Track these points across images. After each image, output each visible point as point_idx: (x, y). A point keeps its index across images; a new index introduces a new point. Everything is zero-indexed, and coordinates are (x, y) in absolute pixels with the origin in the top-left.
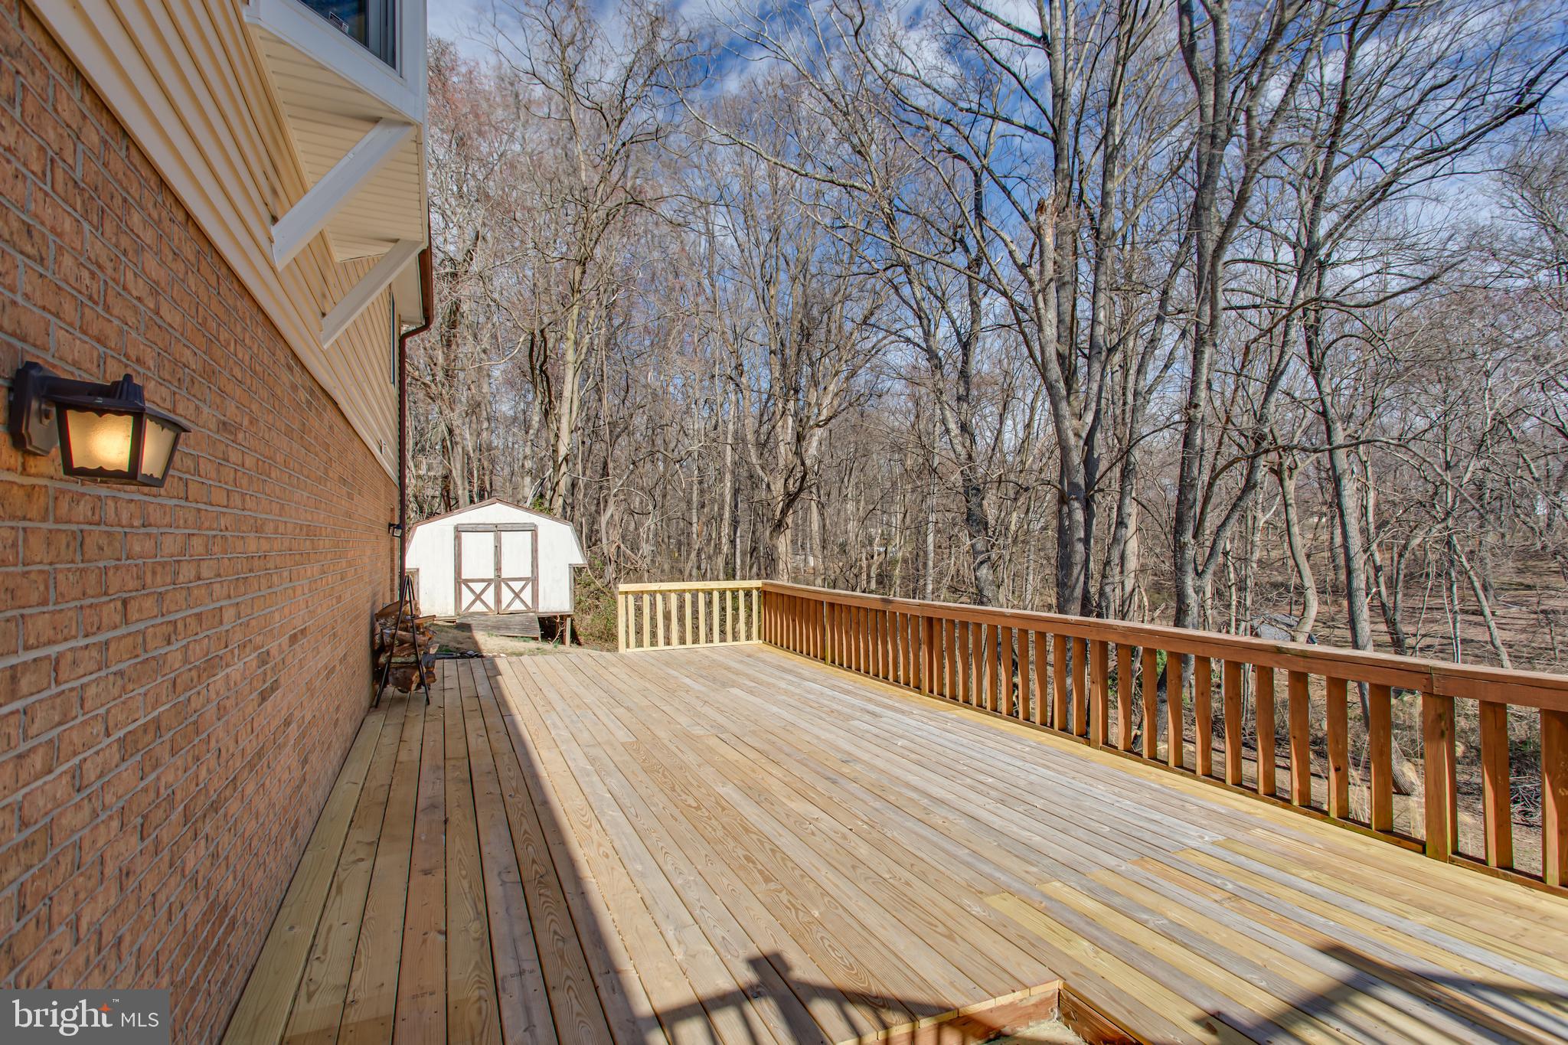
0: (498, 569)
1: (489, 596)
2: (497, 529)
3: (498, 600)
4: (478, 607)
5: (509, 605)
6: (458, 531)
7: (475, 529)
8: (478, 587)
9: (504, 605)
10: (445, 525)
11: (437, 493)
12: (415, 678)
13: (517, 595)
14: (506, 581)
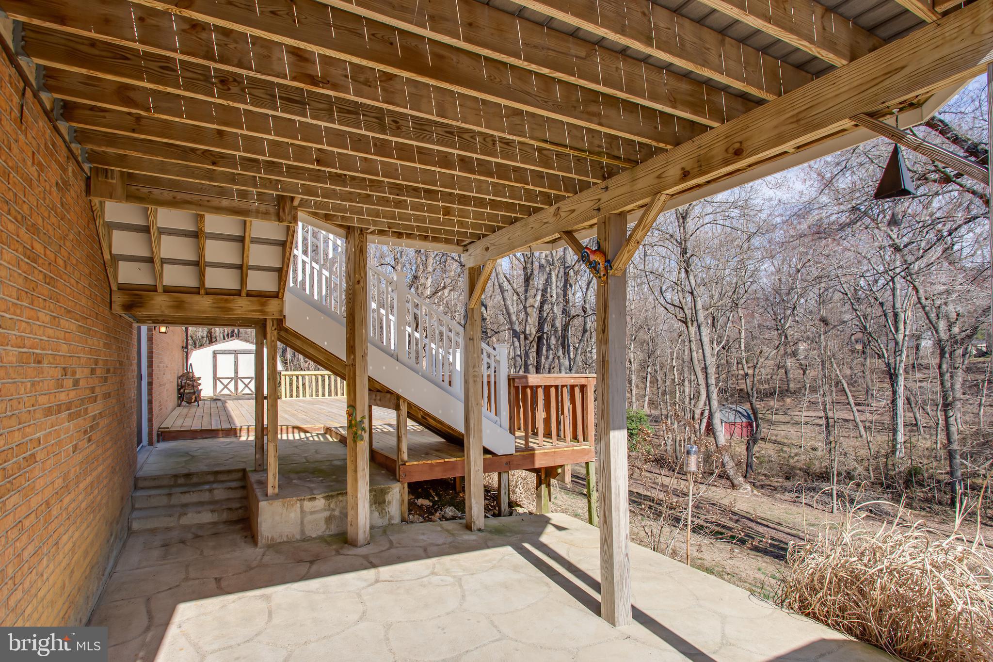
0: (236, 372)
1: (232, 386)
2: (236, 353)
3: (236, 388)
4: (226, 392)
5: (242, 391)
6: (215, 354)
7: (224, 352)
8: (225, 382)
9: (239, 390)
10: (208, 351)
11: (205, 335)
12: (194, 397)
13: (247, 386)
14: (241, 378)
